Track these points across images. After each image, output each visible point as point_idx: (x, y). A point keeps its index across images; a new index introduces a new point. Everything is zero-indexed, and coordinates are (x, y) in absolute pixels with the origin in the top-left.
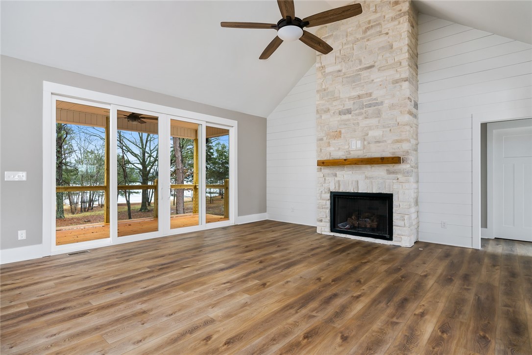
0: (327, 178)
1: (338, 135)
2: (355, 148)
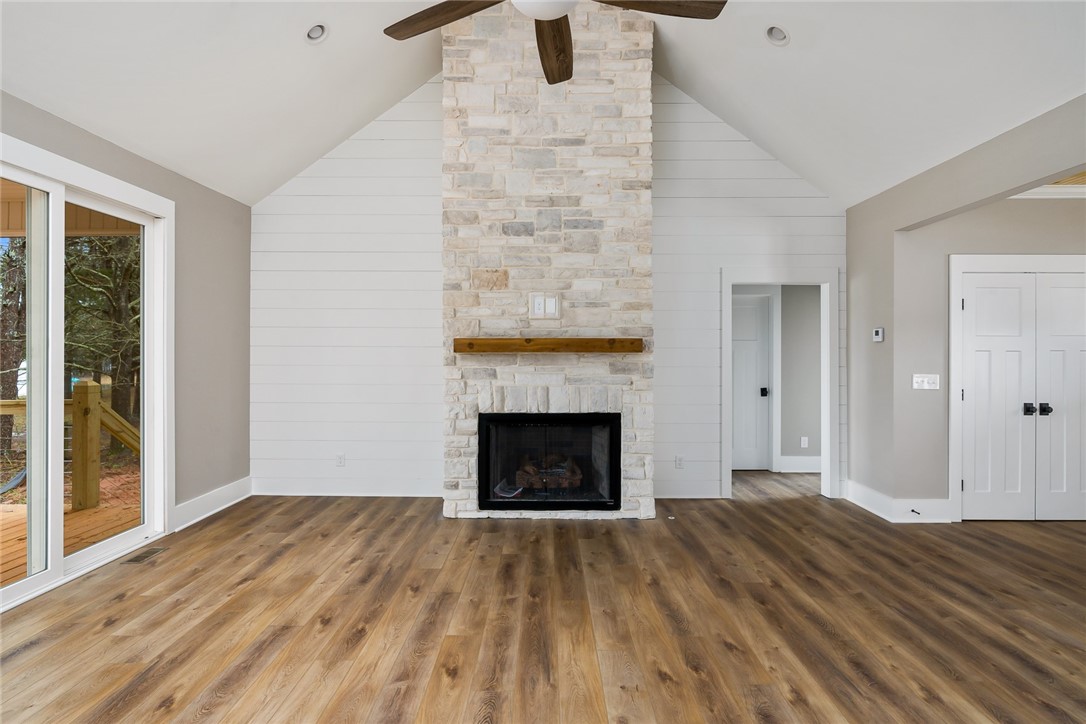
0: (471, 382)
1: (500, 280)
2: (543, 314)
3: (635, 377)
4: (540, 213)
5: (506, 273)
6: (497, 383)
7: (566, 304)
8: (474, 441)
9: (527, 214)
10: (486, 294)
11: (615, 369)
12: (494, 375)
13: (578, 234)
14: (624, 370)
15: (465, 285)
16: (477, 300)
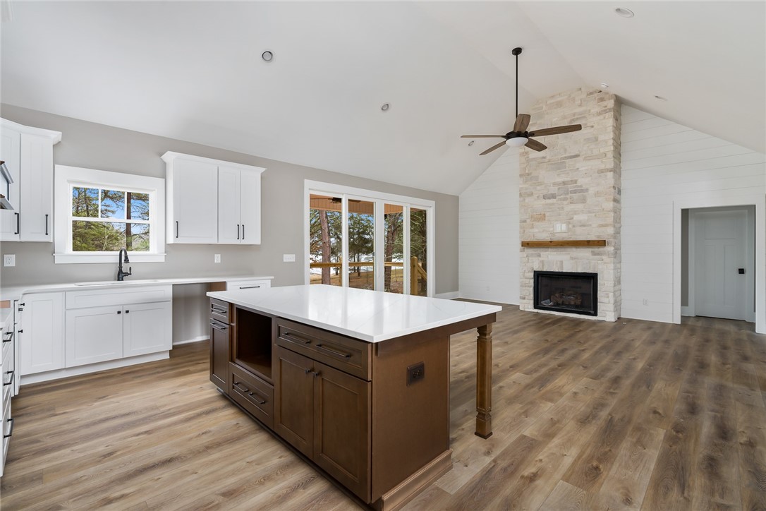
0: (530, 258)
1: (542, 218)
2: (560, 230)
3: (604, 257)
4: (559, 189)
5: (544, 214)
6: (540, 259)
7: (570, 226)
8: (532, 281)
9: (554, 190)
10: (536, 224)
11: (594, 254)
12: (539, 256)
13: (575, 196)
14: (598, 254)
15: (528, 221)
16: (532, 227)
